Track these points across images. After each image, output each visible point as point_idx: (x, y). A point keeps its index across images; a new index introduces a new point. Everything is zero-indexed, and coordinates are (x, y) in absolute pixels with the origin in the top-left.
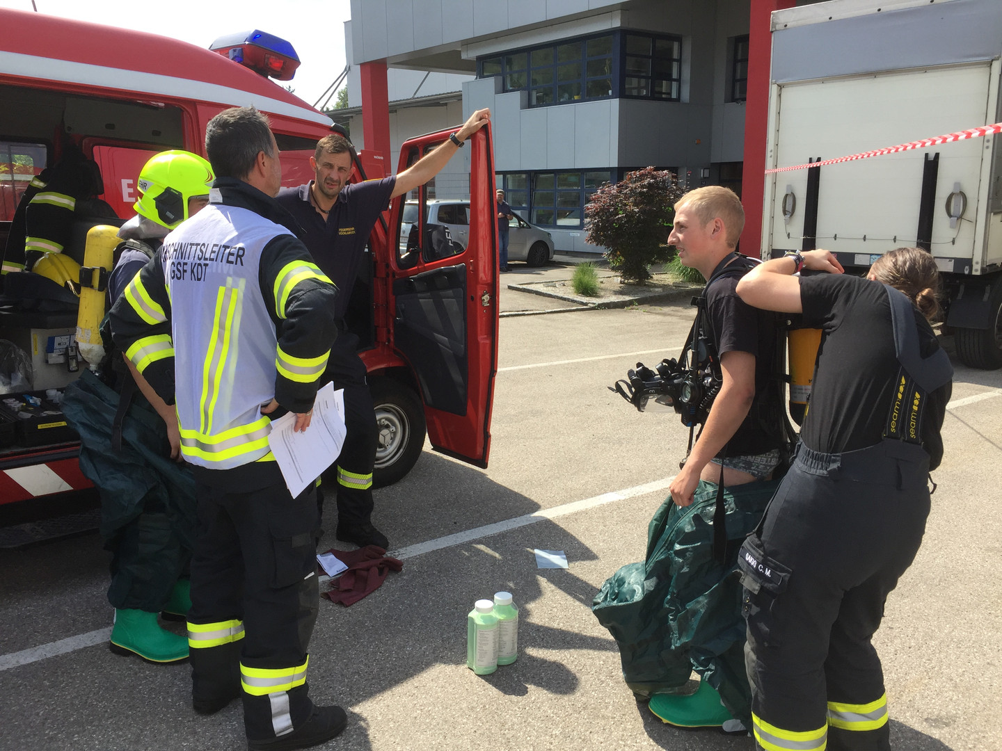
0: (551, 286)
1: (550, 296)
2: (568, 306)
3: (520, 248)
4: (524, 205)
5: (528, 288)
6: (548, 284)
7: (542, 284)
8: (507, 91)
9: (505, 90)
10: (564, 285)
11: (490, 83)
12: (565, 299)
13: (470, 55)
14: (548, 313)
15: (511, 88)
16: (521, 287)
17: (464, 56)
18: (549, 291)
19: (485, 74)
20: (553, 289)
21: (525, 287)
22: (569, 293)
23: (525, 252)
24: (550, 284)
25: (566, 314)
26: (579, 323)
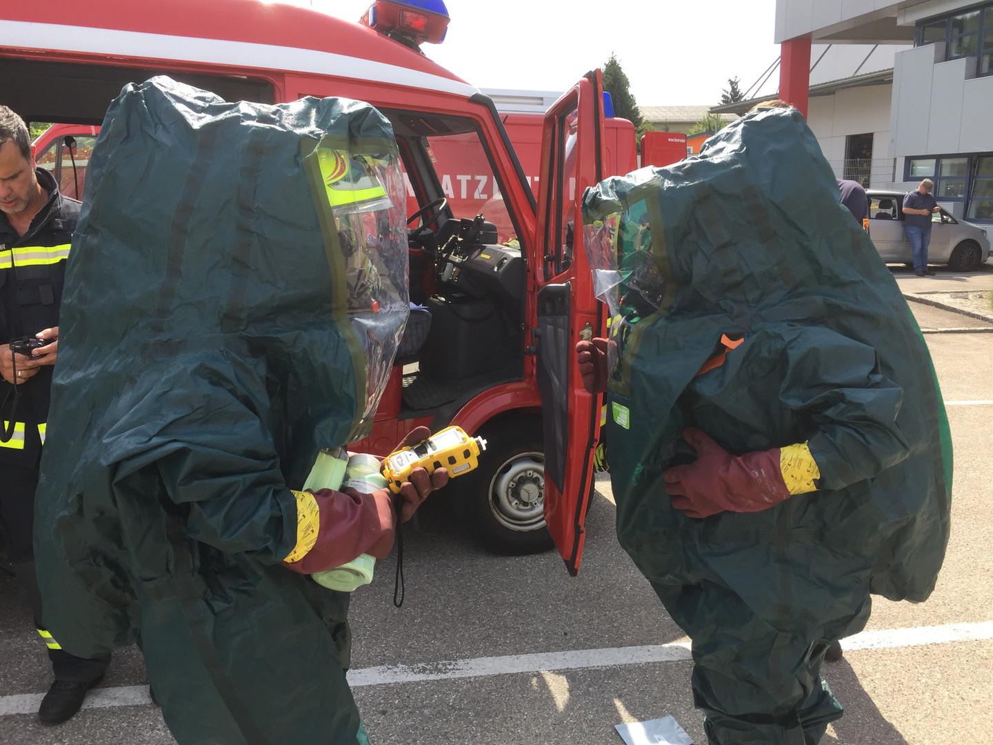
0: (960, 297)
1: (954, 310)
2: (973, 325)
3: (942, 248)
4: (959, 196)
5: (927, 298)
6: (956, 294)
7: (949, 294)
8: (951, 59)
9: (947, 58)
10: (981, 297)
11: (930, 50)
12: (973, 316)
13: (908, 20)
14: (941, 332)
15: (956, 55)
16: (917, 296)
17: (900, 22)
18: (957, 303)
19: (925, 41)
20: (963, 301)
21: (923, 296)
22: (983, 308)
23: (947, 253)
24: (960, 295)
25: (967, 336)
26: (977, 350)
